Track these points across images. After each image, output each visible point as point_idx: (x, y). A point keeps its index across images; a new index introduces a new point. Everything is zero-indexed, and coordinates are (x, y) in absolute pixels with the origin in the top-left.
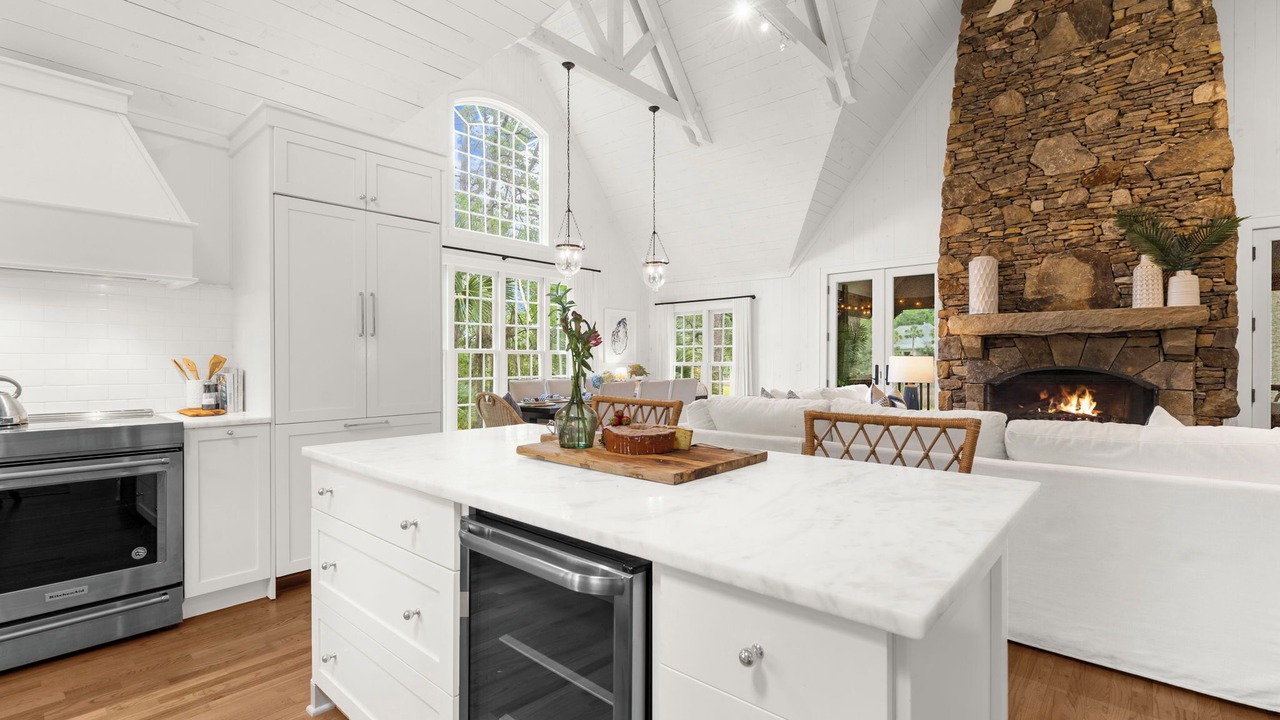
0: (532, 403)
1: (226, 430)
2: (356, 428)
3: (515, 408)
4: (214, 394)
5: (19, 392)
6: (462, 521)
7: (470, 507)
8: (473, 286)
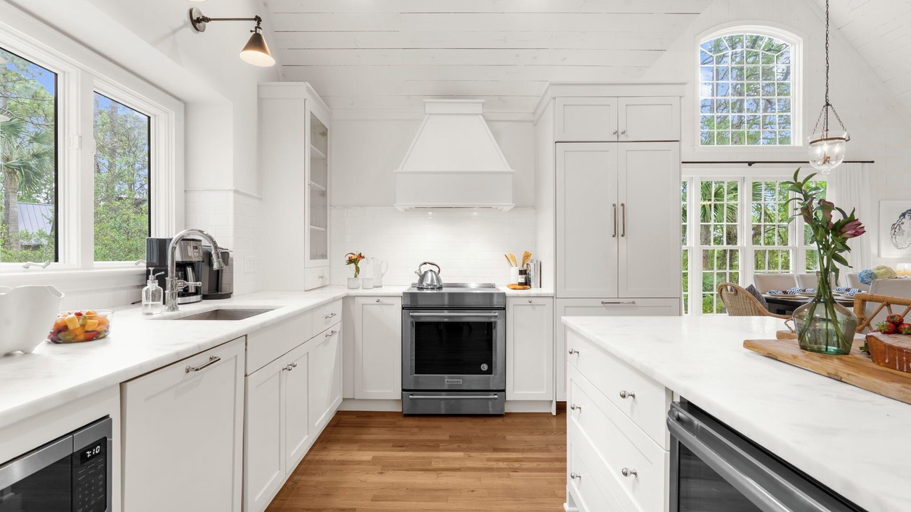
0: (779, 295)
1: (528, 299)
2: (613, 305)
3: (759, 298)
4: (524, 276)
5: (439, 271)
6: (672, 407)
7: (681, 397)
8: (718, 195)
